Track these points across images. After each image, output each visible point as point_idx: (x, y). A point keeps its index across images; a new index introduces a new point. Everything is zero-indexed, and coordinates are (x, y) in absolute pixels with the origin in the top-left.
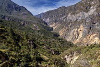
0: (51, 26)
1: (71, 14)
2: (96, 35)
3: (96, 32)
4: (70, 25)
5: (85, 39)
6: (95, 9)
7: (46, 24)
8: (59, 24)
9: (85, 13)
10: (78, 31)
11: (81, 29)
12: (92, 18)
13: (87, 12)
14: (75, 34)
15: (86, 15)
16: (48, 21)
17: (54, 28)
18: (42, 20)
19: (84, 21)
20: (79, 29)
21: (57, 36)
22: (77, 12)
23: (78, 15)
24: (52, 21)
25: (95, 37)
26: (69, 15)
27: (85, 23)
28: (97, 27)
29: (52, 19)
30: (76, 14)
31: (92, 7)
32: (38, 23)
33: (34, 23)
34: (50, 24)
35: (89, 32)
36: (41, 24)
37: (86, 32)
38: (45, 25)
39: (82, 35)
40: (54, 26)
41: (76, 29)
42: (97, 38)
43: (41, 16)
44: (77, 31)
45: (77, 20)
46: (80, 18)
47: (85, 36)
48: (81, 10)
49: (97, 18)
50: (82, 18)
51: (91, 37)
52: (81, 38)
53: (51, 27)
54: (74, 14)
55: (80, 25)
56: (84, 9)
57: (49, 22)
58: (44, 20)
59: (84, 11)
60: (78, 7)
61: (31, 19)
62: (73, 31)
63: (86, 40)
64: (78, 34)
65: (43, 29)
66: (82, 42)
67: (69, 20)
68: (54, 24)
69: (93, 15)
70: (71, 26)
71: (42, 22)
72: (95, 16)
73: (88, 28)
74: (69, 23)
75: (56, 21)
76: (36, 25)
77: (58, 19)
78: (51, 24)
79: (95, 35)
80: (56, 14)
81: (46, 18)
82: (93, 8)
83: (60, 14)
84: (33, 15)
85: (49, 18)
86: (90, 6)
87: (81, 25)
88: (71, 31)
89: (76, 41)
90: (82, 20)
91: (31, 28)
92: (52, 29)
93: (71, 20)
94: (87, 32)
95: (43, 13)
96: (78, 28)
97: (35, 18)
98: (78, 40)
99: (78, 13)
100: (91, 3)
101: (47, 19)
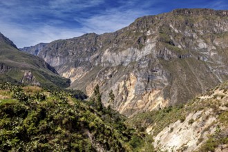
0: (65, 75)
1: (110, 51)
2: (160, 93)
3: (158, 87)
4: (109, 74)
5: (139, 101)
6: (153, 45)
7: (53, 70)
8: (84, 71)
9: (136, 50)
10: (127, 85)
11: (132, 82)
12: (150, 61)
13: (141, 48)
14: (120, 92)
15: (140, 54)
16: (58, 64)
17: (73, 80)
18: (42, 61)
19: (135, 66)
20: (128, 82)
22: (121, 46)
23: (124, 53)
24: (66, 65)
25: (157, 96)
26: (106, 53)
27: (139, 70)
28: (159, 78)
29: (66, 58)
30: (121, 51)
31: (148, 41)
32: (34, 67)
33: (25, 69)
34: (61, 70)
35: (146, 87)
36: (41, 69)
37: (141, 87)
38: (50, 73)
39: (135, 94)
40: (73, 76)
41: (123, 83)
42: (160, 99)
43: (37, 51)
44: (124, 86)
45: (122, 63)
46: (128, 60)
47: (139, 96)
48: (129, 44)
49: (158, 61)
50: (131, 59)
51: (151, 98)
52: (133, 99)
53: (64, 79)
54: (116, 50)
55: (129, 74)
56: (135, 42)
57: (60, 67)
58: (45, 60)
59: (135, 47)
60: (123, 37)
61: (11, 58)
62: (116, 85)
63: (142, 104)
64: (127, 93)
65: (48, 82)
66: (135, 108)
67: (106, 63)
68: (73, 70)
69: (151, 55)
70: (111, 76)
71: (43, 66)
72: (155, 57)
73: (144, 79)
74: (107, 69)
75: (76, 64)
76: (30, 74)
77: (81, 60)
78: (65, 71)
79: (157, 92)
80: (76, 48)
81: (52, 56)
82: (151, 43)
83: (86, 49)
84: (16, 48)
85: (60, 57)
86: (145, 38)
87: (132, 75)
88: (111, 85)
89: (124, 107)
90: (131, 63)
91: (16, 82)
92: (69, 81)
93: (110, 64)
94: (143, 87)
95: (43, 45)
96: (125, 79)
97: (25, 56)
98: (126, 103)
99: (123, 49)
100: (146, 32)
101: (55, 59)
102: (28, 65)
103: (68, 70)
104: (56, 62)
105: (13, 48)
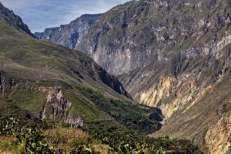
8: (198, 84)
16: (127, 68)
17: (167, 112)
18: (87, 61)
29: (149, 51)
32: (69, 79)
33: (48, 83)
34: (136, 83)
36: (86, 84)
38: (109, 94)
40: (167, 101)
43: (75, 36)
53: (145, 108)
57: (133, 74)
58: (96, 58)
61: (18, 58)
65: (103, 117)
68: (167, 84)
71: (91, 74)
75: (177, 68)
76: (59, 95)
77: (190, 54)
78: (145, 88)
80: (175, 22)
81: (112, 47)
83: (202, 22)
84: (28, 32)
85: (133, 49)
91: (29, 116)
92: (157, 114)
101: (119, 55)
102: (56, 75)
103: (153, 83)
104: (121, 63)
105: (22, 33)
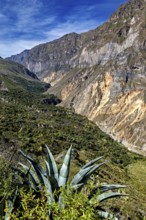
0: (46, 80)
1: (88, 49)
2: (139, 95)
3: (138, 88)
4: (85, 75)
5: (114, 105)
6: (136, 35)
7: (34, 76)
8: (63, 74)
9: (116, 45)
10: (101, 87)
11: (107, 83)
12: (130, 55)
13: (121, 42)
14: (93, 94)
15: (119, 49)
16: (40, 69)
17: (52, 84)
18: (21, 67)
19: (113, 64)
20: (103, 84)
21: (55, 104)
22: (99, 43)
23: (102, 50)
24: (47, 69)
25: (135, 99)
26: (84, 52)
27: (116, 68)
28: (140, 76)
29: (47, 63)
30: (99, 48)
31: (130, 30)
34: (43, 75)
35: (123, 88)
37: (117, 88)
39: (110, 97)
40: (53, 81)
41: (97, 84)
42: (140, 102)
44: (98, 89)
45: (100, 62)
46: (107, 58)
47: (114, 99)
48: (108, 39)
49: (140, 54)
50: (110, 57)
51: (129, 101)
52: (108, 103)
53: (44, 83)
54: (93, 48)
55: (104, 74)
56: (115, 35)
57: (42, 72)
59: (114, 42)
60: (102, 31)
62: (89, 88)
63: (116, 108)
64: (101, 95)
66: (108, 113)
67: (83, 63)
68: (53, 75)
69: (131, 48)
70: (86, 78)
71: (23, 71)
72: (137, 49)
73: (122, 79)
74: (84, 70)
75: (57, 68)
77: (61, 63)
78: (45, 76)
79: (136, 94)
80: (56, 52)
81: (34, 62)
82: (134, 33)
83: (66, 52)
85: (42, 62)
86: (128, 28)
87: (108, 74)
88: (85, 87)
89: (96, 112)
90: (110, 61)
92: (49, 86)
93: (88, 64)
94: (120, 88)
96: (99, 80)
98: (99, 108)
99: (102, 46)
100: (130, 21)
101: (37, 65)
103: (49, 74)
104: (38, 68)
